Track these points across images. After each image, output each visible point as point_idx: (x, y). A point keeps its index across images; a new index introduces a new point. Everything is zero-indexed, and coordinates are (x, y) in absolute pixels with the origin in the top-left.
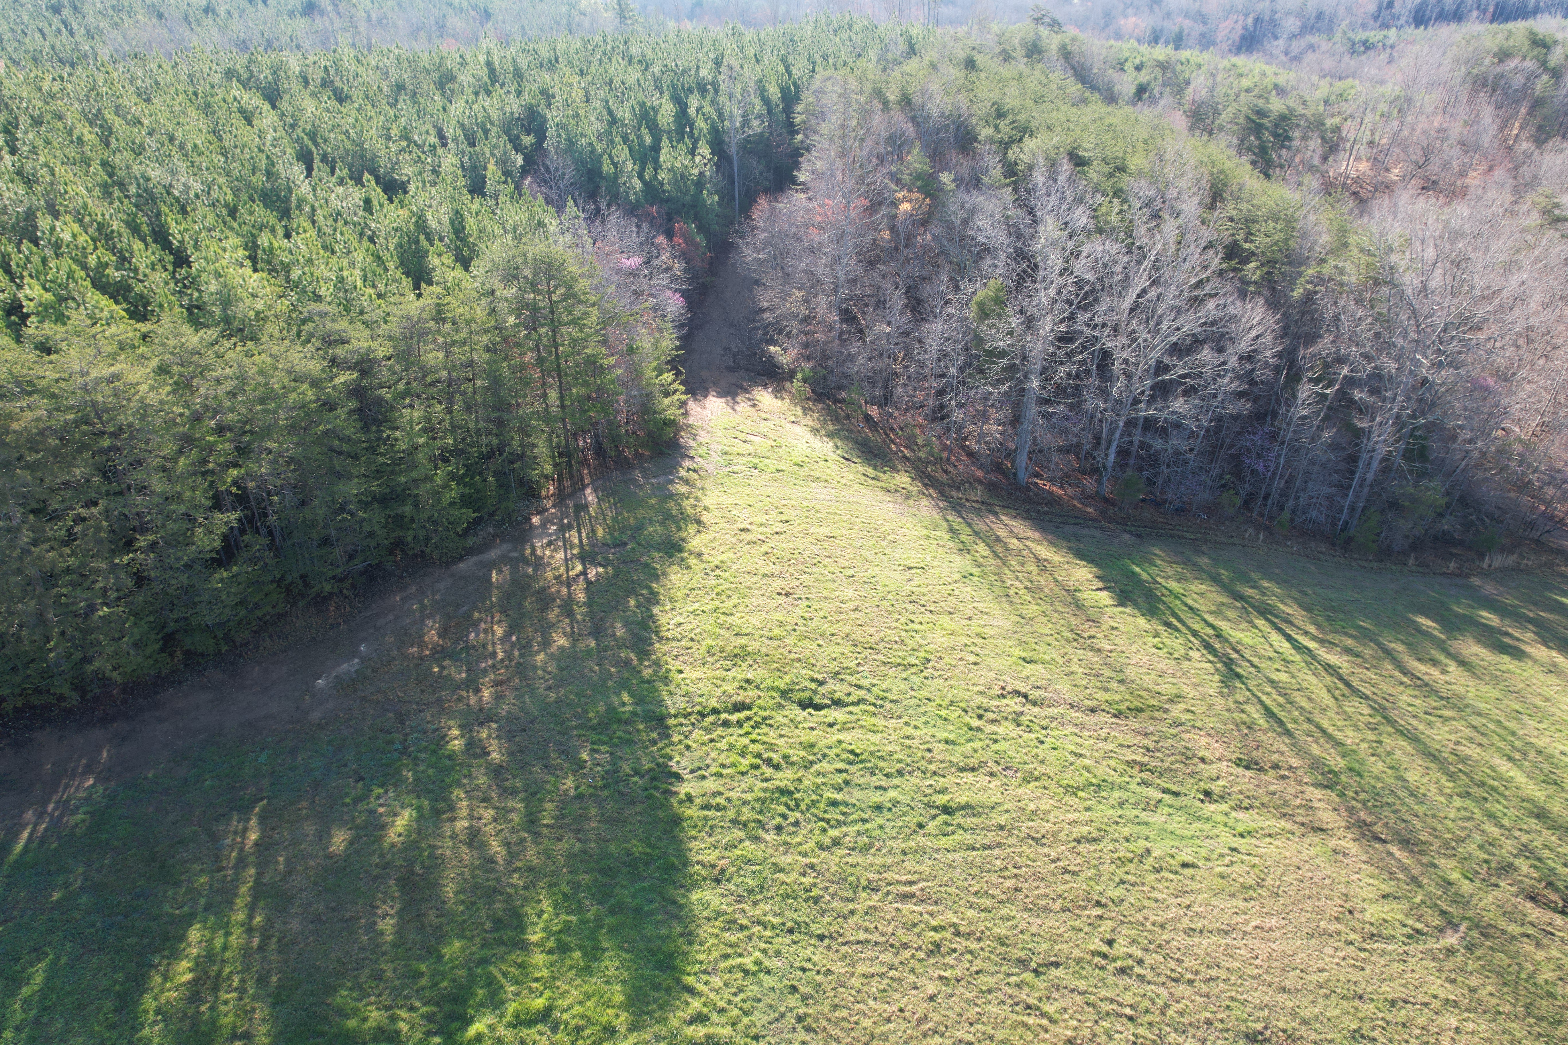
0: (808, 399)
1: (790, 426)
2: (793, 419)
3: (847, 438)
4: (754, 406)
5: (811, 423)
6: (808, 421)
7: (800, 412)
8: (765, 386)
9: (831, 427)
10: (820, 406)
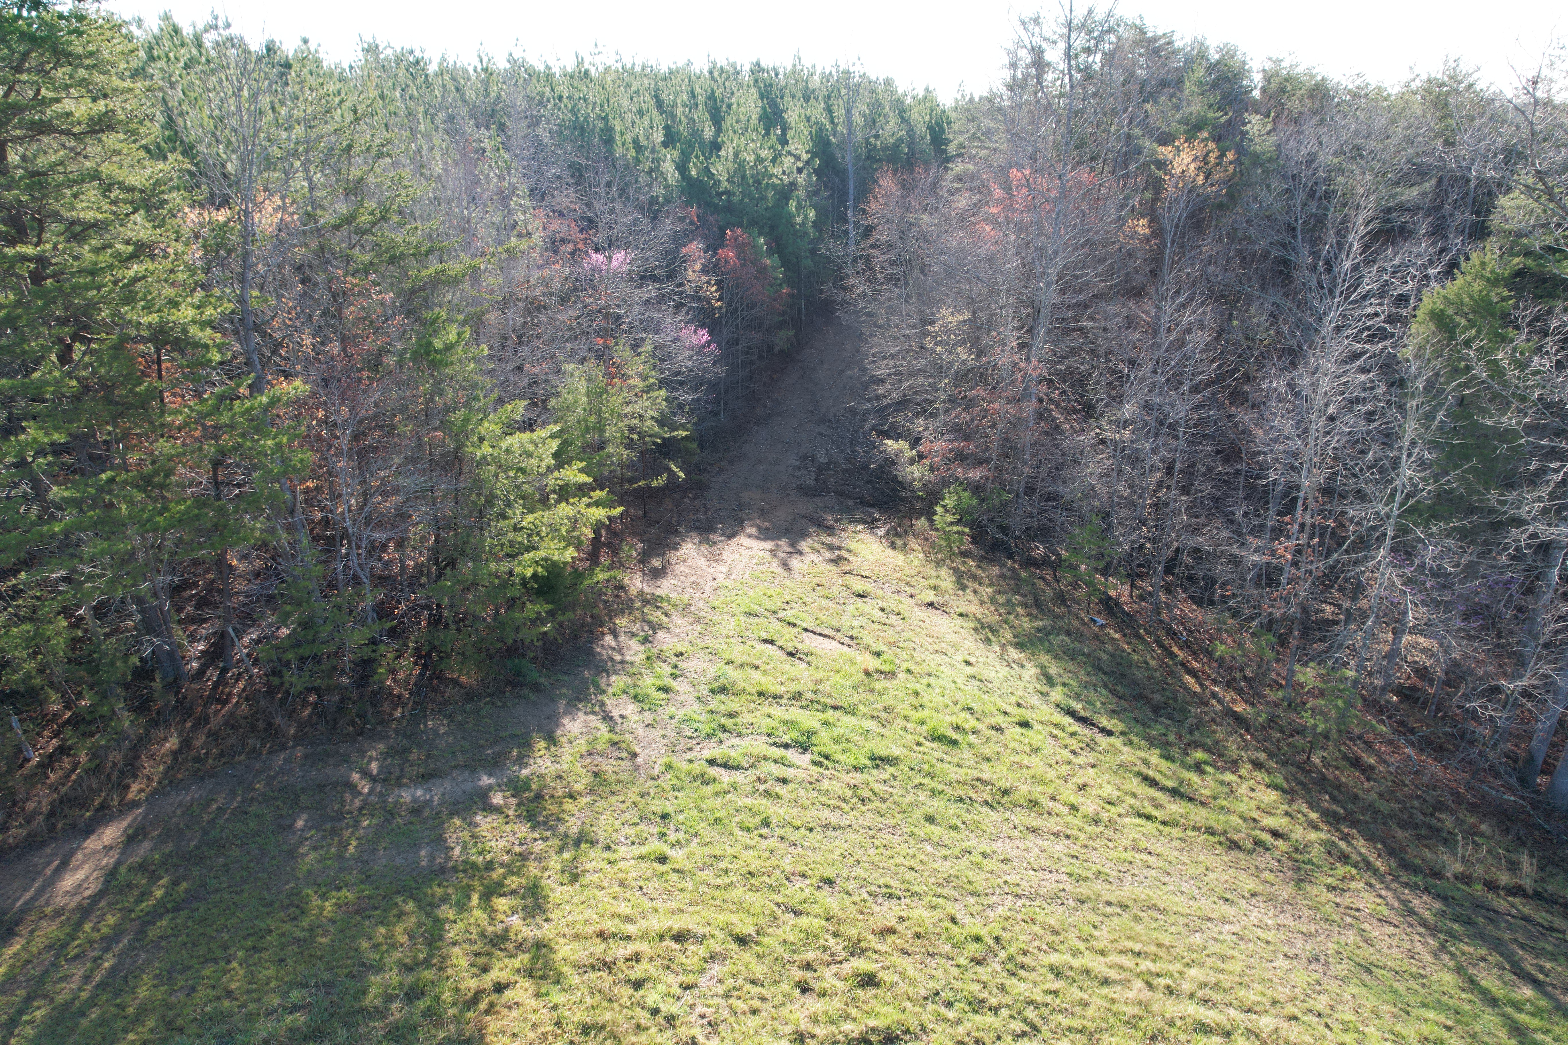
0: (965, 554)
1: (922, 614)
2: (930, 597)
3: (1071, 655)
4: (837, 561)
5: (974, 609)
6: (969, 603)
7: (947, 582)
8: (871, 524)
9: (1026, 624)
10: (995, 570)
